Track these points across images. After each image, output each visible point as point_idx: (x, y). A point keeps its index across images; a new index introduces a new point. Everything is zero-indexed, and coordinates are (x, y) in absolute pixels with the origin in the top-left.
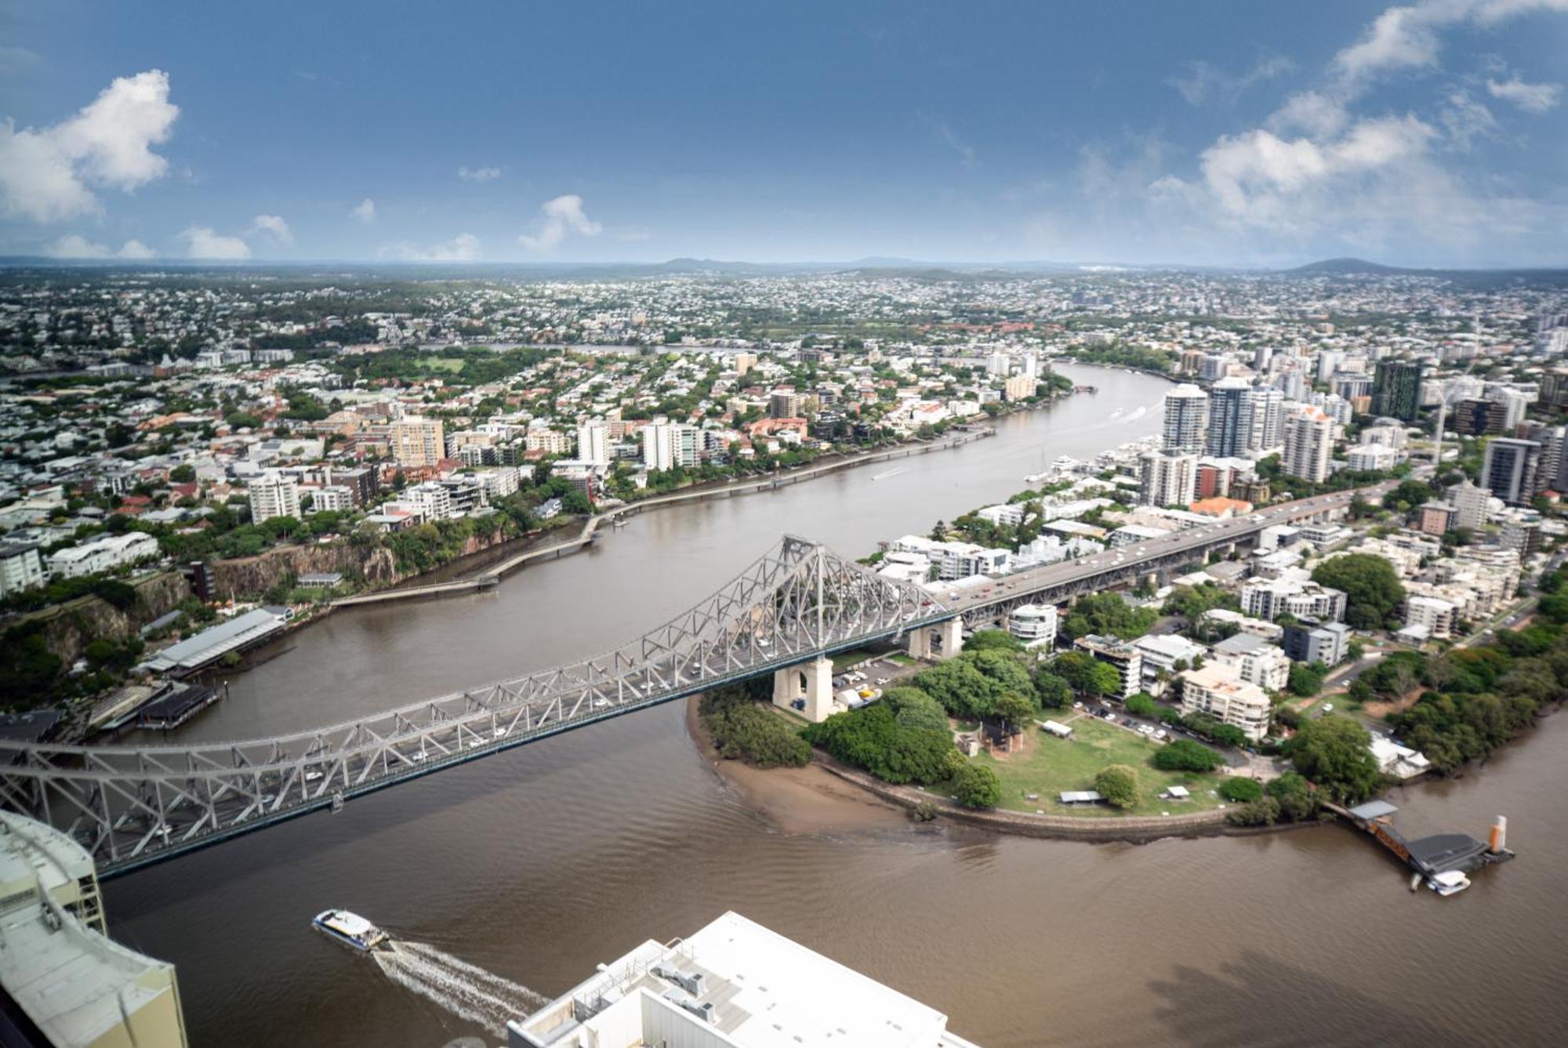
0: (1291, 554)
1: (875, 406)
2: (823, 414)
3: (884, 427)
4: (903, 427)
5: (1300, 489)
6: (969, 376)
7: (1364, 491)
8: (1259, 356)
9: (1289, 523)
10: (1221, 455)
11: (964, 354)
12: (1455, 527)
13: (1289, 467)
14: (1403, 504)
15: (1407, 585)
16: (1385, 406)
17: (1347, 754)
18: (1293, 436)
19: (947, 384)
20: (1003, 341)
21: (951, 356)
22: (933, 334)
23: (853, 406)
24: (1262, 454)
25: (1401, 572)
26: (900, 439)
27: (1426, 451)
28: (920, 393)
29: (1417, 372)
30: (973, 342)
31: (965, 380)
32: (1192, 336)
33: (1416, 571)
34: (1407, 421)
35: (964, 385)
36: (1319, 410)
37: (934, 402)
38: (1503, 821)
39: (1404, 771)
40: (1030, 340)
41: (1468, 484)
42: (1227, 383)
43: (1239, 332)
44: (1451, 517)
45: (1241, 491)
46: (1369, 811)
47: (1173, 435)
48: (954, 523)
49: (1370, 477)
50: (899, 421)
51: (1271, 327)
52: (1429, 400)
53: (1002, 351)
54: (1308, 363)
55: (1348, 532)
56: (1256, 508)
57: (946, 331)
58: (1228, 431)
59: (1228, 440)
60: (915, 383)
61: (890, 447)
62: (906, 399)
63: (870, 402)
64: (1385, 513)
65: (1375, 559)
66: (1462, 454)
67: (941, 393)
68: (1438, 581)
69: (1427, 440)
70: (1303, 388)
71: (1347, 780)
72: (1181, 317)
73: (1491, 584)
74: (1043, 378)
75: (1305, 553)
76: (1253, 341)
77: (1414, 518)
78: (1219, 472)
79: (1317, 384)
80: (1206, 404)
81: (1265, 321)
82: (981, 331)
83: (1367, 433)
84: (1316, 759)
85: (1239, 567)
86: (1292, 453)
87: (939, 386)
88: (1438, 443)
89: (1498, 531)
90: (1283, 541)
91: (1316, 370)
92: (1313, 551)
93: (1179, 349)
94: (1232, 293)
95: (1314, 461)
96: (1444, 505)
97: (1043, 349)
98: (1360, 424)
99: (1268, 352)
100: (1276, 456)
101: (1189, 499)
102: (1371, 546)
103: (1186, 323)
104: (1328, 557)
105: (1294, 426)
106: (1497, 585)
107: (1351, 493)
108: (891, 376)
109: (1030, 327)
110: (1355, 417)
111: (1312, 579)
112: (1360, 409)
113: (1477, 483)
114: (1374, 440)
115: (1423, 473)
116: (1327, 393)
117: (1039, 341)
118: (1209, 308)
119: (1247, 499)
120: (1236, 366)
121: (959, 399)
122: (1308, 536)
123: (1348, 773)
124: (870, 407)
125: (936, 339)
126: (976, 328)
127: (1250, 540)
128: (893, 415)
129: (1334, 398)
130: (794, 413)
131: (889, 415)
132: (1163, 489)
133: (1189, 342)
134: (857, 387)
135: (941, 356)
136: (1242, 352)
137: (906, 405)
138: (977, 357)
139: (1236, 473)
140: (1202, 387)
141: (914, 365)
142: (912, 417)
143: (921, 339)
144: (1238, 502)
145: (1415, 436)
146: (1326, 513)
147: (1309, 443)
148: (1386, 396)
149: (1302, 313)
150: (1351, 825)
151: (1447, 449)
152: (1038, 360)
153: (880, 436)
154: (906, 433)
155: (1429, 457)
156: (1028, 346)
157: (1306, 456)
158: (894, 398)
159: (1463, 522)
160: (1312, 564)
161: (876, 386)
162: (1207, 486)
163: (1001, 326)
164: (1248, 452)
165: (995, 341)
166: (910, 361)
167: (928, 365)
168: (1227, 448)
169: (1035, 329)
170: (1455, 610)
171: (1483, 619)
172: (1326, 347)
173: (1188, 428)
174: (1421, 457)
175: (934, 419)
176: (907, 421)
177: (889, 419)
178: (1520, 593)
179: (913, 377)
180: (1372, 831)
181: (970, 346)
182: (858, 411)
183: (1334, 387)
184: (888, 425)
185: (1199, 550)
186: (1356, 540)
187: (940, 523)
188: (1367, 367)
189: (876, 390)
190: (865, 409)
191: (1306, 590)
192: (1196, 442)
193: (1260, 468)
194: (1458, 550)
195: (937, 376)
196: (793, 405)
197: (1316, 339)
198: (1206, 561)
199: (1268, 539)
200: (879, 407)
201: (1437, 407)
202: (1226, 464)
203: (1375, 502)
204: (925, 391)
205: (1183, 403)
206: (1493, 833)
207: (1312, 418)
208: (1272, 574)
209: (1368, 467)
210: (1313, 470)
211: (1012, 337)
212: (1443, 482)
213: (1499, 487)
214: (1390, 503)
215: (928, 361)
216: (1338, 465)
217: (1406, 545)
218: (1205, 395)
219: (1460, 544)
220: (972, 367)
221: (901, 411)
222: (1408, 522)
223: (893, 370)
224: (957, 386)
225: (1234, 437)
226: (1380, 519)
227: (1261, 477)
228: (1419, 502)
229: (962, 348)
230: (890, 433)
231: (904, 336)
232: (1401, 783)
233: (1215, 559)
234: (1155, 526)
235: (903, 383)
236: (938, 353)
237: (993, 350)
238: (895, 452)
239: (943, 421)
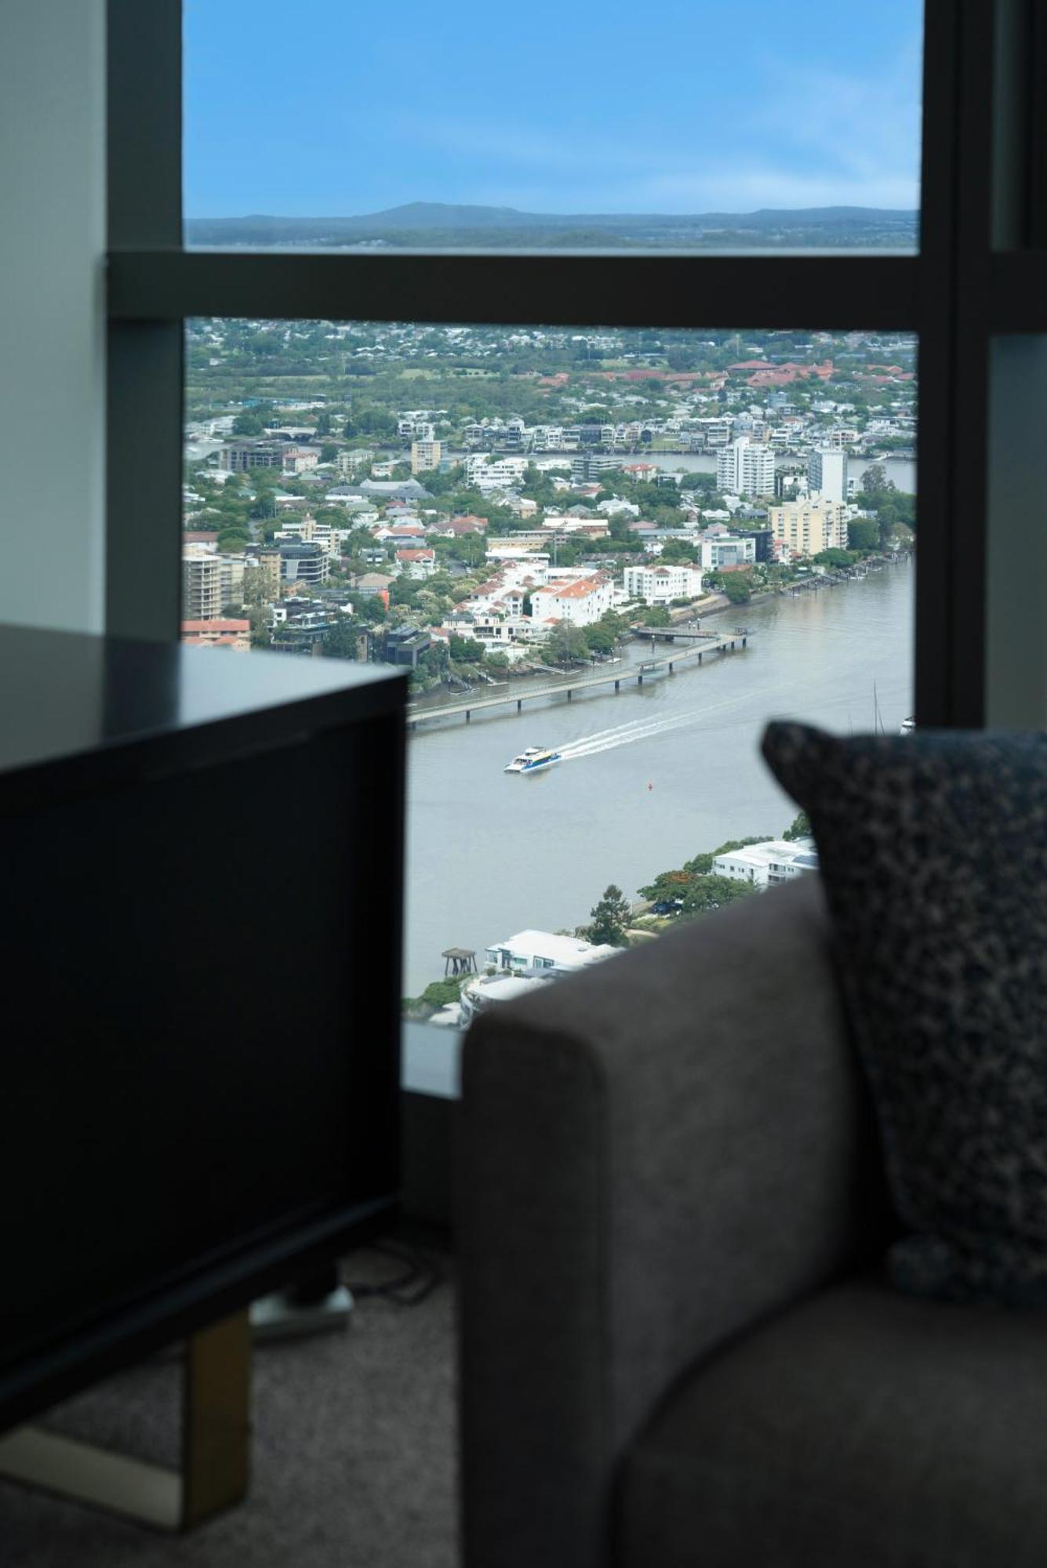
1: (429, 581)
2: (293, 607)
3: (455, 639)
4: (505, 637)
6: (674, 502)
11: (657, 445)
19: (618, 524)
20: (757, 410)
21: (626, 452)
22: (577, 395)
23: (374, 584)
26: (500, 670)
28: (546, 547)
30: (682, 413)
31: (664, 511)
35: (661, 525)
37: (586, 571)
40: (826, 407)
48: (648, 893)
50: (493, 622)
53: (757, 438)
57: (608, 389)
60: (535, 523)
61: (474, 690)
62: (512, 563)
63: (418, 573)
67: (601, 546)
74: (863, 502)
82: (701, 385)
87: (597, 527)
97: (861, 429)
108: (470, 502)
109: (826, 372)
117: (850, 407)
121: (649, 560)
124: (418, 585)
125: (584, 407)
126: (685, 378)
128: (479, 607)
130: (217, 604)
131: (469, 605)
134: (383, 534)
135: (600, 451)
137: (512, 580)
138: (692, 452)
141: (530, 475)
142: (527, 610)
143: (544, 411)
152: (851, 456)
153: (443, 664)
154: (514, 653)
156: (822, 420)
158: (479, 561)
161: (432, 530)
163: (751, 373)
165: (736, 410)
166: (518, 464)
167: (566, 475)
169: (836, 379)
175: (584, 613)
176: (516, 621)
177: (470, 619)
179: (528, 505)
181: (674, 423)
182: (386, 595)
184: (466, 631)
187: (613, 892)
189: (432, 541)
190: (403, 592)
195: (587, 503)
196: (215, 581)
200: (440, 587)
204: (560, 543)
211: (781, 402)
215: (563, 463)
220: (679, 478)
221: (499, 594)
223: (475, 488)
224: (644, 528)
229: (652, 429)
230: (466, 652)
231: (502, 404)
235: (504, 524)
236: (592, 443)
237: (734, 432)
238: (486, 705)
239: (609, 617)
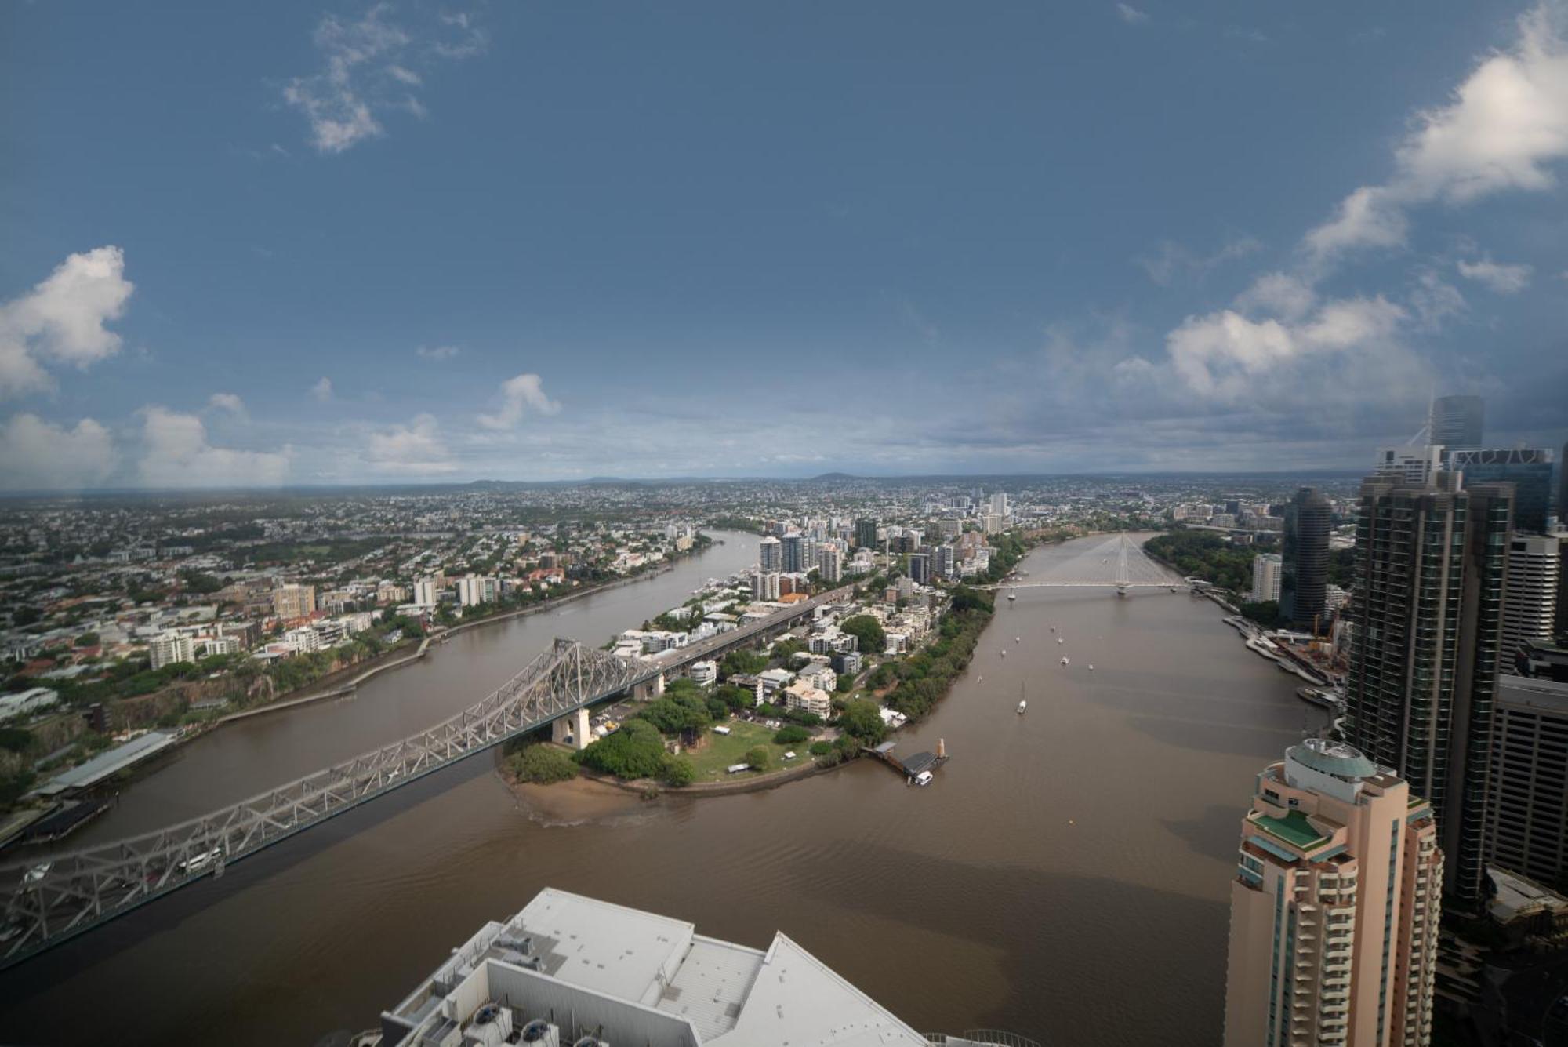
0: (828, 620)
1: (604, 558)
2: (573, 565)
3: (610, 570)
4: (621, 570)
5: (830, 586)
6: (656, 540)
7: (860, 584)
8: (802, 520)
9: (827, 603)
10: (790, 572)
11: (652, 527)
12: (901, 598)
13: (823, 574)
14: (877, 589)
15: (883, 628)
16: (862, 542)
17: (869, 719)
18: (823, 560)
19: (644, 544)
20: (673, 519)
21: (645, 529)
22: (634, 517)
23: (592, 559)
24: (810, 570)
25: (881, 622)
26: (620, 576)
27: (883, 562)
28: (629, 550)
29: (874, 524)
30: (657, 520)
31: (654, 541)
32: (769, 512)
33: (887, 621)
34: (873, 549)
35: (653, 544)
36: (833, 546)
37: (638, 554)
38: (942, 740)
39: (896, 724)
40: (687, 518)
41: (903, 577)
42: (789, 535)
43: (791, 510)
44: (898, 593)
45: (802, 589)
46: (882, 748)
47: (766, 563)
48: (654, 621)
49: (860, 577)
50: (618, 566)
51: (806, 507)
52: (881, 538)
53: (673, 525)
54: (825, 523)
55: (854, 605)
56: (810, 597)
57: (641, 516)
58: (792, 560)
59: (793, 564)
60: (626, 544)
61: (614, 581)
62: (622, 554)
63: (601, 556)
64: (870, 594)
65: (868, 617)
66: (898, 563)
67: (642, 549)
68: (897, 625)
69: (883, 557)
70: (824, 536)
71: (871, 733)
72: (763, 503)
73: (919, 624)
74: (696, 538)
75: (836, 618)
76: (798, 514)
77: (882, 595)
78: (790, 580)
79: (831, 533)
80: (780, 546)
81: (803, 504)
82: (661, 514)
83: (856, 556)
84: (855, 725)
85: (806, 629)
86: (824, 567)
87: (640, 544)
88: (888, 558)
89: (919, 598)
90: (825, 613)
91: (829, 526)
92: (840, 617)
93: (763, 519)
94: (786, 491)
95: (834, 571)
96: (894, 588)
97: (695, 523)
98: (852, 552)
99: (806, 519)
100: (816, 570)
101: (777, 596)
102: (866, 611)
103: (765, 506)
104: (847, 618)
105: (823, 554)
106: (923, 623)
107: (853, 585)
108: (612, 541)
109: (687, 511)
110: (849, 548)
111: (841, 631)
112: (851, 544)
113: (907, 576)
114: (860, 559)
115: (883, 573)
116: (836, 537)
117: (692, 518)
118: (776, 498)
119: (805, 593)
120: (792, 527)
121: (651, 552)
122: (836, 609)
123: (872, 730)
124: (601, 559)
125: (636, 520)
126: (657, 513)
127: (809, 614)
128: (615, 563)
129: (839, 539)
130: (556, 565)
131: (612, 563)
132: (764, 591)
133: (768, 515)
134: (593, 548)
135: (640, 529)
136: (794, 519)
137: (622, 557)
138: (660, 529)
139: (798, 580)
140: (777, 538)
141: (625, 535)
142: (625, 563)
143: (627, 521)
144: (803, 596)
145: (876, 555)
146: (843, 596)
147: (831, 562)
148: (862, 537)
149: (819, 499)
150: (876, 757)
151: (892, 561)
152: (692, 528)
153: (608, 576)
154: (623, 572)
155: (885, 565)
156: (687, 521)
157: (831, 568)
158: (614, 553)
159: (904, 595)
160: (840, 623)
161: (604, 547)
162: (785, 588)
163: (671, 512)
164: (803, 569)
165: (668, 520)
166: (622, 532)
167: (633, 534)
168: (793, 568)
169: (689, 513)
170: (906, 638)
171: (919, 641)
172: (832, 515)
173: (773, 559)
174: (881, 565)
175: (638, 563)
176: (623, 566)
177: (612, 566)
178: (932, 627)
179: (625, 541)
180: (886, 758)
181: (656, 522)
182: (594, 562)
183: (838, 534)
184: (612, 568)
185: (785, 622)
186: (859, 609)
187: (647, 621)
188: (852, 524)
189: (604, 550)
190: (598, 560)
191: (839, 637)
192: (777, 566)
193: (809, 576)
194: (904, 609)
195: (637, 540)
196: (555, 560)
197: (828, 511)
198: (789, 627)
199: (818, 612)
200: (606, 559)
201: (885, 541)
202: (793, 576)
203: (864, 589)
204: (632, 549)
205: (769, 546)
206: (939, 748)
207: (831, 549)
208: (822, 630)
209: (858, 572)
210: (834, 576)
211: (678, 517)
212: (892, 577)
213: (916, 578)
214: (871, 589)
215: (632, 532)
216: (845, 572)
217: (881, 609)
218: (778, 541)
219: (904, 606)
220: (657, 534)
221: (619, 560)
222: (880, 597)
223: (613, 538)
224: (650, 545)
225: (795, 562)
226: (868, 597)
227: (811, 581)
228: (884, 587)
229: (651, 524)
230: (612, 573)
231: (618, 520)
232: (895, 730)
233: (794, 626)
234: (763, 611)
235: (620, 545)
236: (638, 527)
237: (668, 524)
238: (617, 584)
239: (643, 564)
